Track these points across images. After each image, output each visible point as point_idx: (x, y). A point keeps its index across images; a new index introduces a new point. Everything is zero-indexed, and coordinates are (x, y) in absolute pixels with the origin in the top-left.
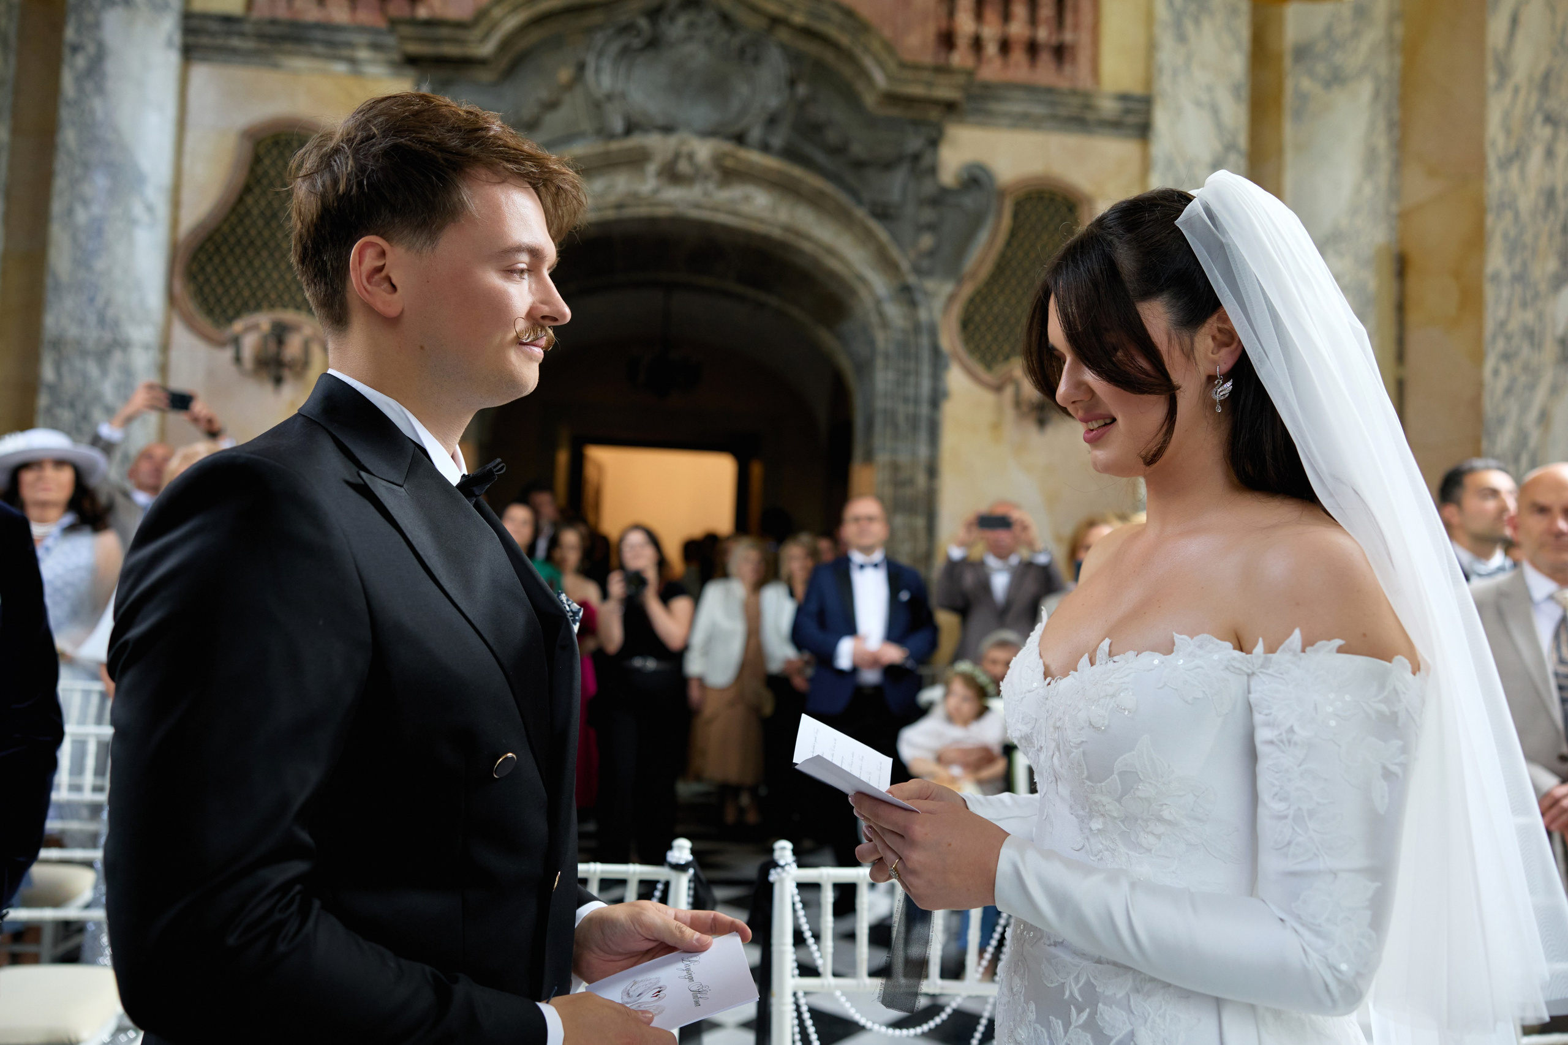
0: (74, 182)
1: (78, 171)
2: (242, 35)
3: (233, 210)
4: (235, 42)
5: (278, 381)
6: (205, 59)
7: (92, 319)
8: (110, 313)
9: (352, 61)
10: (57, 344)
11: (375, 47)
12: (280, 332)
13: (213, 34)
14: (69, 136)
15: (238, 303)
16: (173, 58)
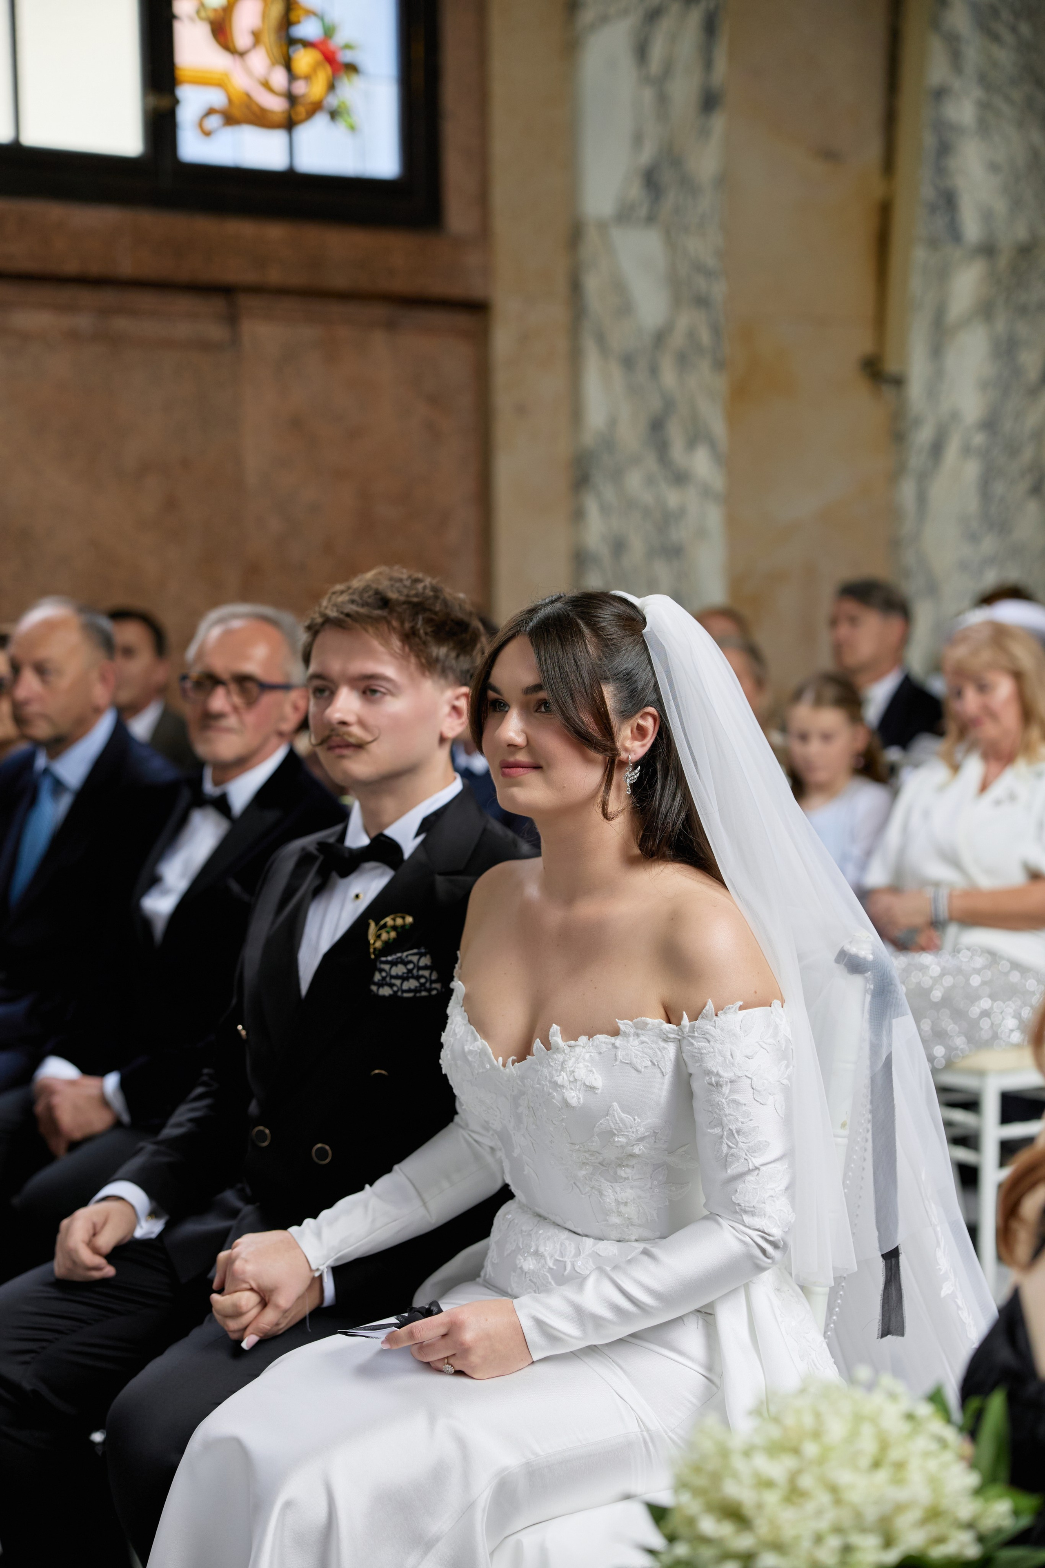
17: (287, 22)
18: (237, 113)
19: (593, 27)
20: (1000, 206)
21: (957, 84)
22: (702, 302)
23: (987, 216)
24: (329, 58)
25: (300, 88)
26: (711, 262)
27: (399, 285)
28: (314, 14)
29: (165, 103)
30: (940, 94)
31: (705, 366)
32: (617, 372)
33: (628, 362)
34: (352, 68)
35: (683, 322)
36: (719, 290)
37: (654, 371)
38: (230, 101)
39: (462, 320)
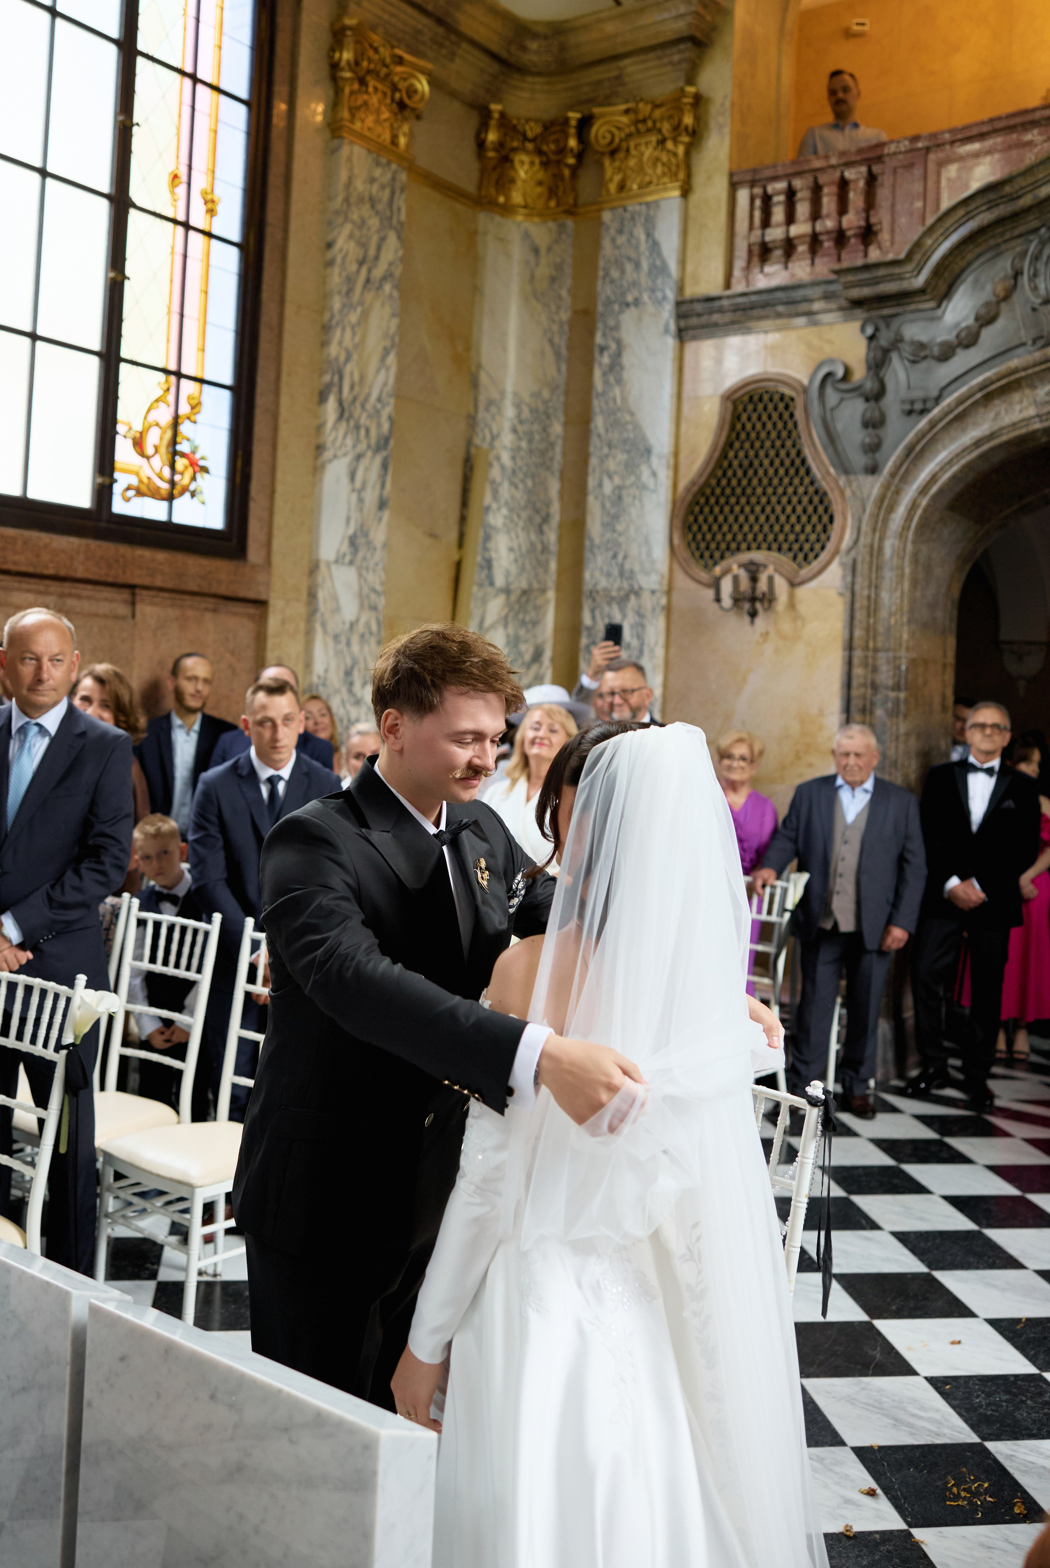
0: (603, 460)
1: (606, 450)
2: (721, 311)
3: (718, 465)
4: (716, 317)
5: (753, 614)
6: (695, 338)
7: (616, 572)
8: (627, 566)
9: (809, 313)
10: (592, 595)
11: (828, 297)
12: (753, 571)
13: (699, 315)
14: (599, 422)
15: (723, 546)
16: (670, 342)
17: (174, 442)
18: (144, 489)
19: (330, 461)
20: (514, 569)
21: (494, 506)
22: (374, 608)
23: (508, 573)
24: (193, 464)
25: (177, 478)
26: (379, 588)
27: (223, 590)
28: (188, 440)
29: (107, 481)
30: (487, 509)
31: (373, 641)
32: (331, 643)
33: (336, 638)
34: (205, 470)
35: (363, 619)
36: (382, 602)
37: (348, 644)
38: (141, 481)
39: (252, 610)
